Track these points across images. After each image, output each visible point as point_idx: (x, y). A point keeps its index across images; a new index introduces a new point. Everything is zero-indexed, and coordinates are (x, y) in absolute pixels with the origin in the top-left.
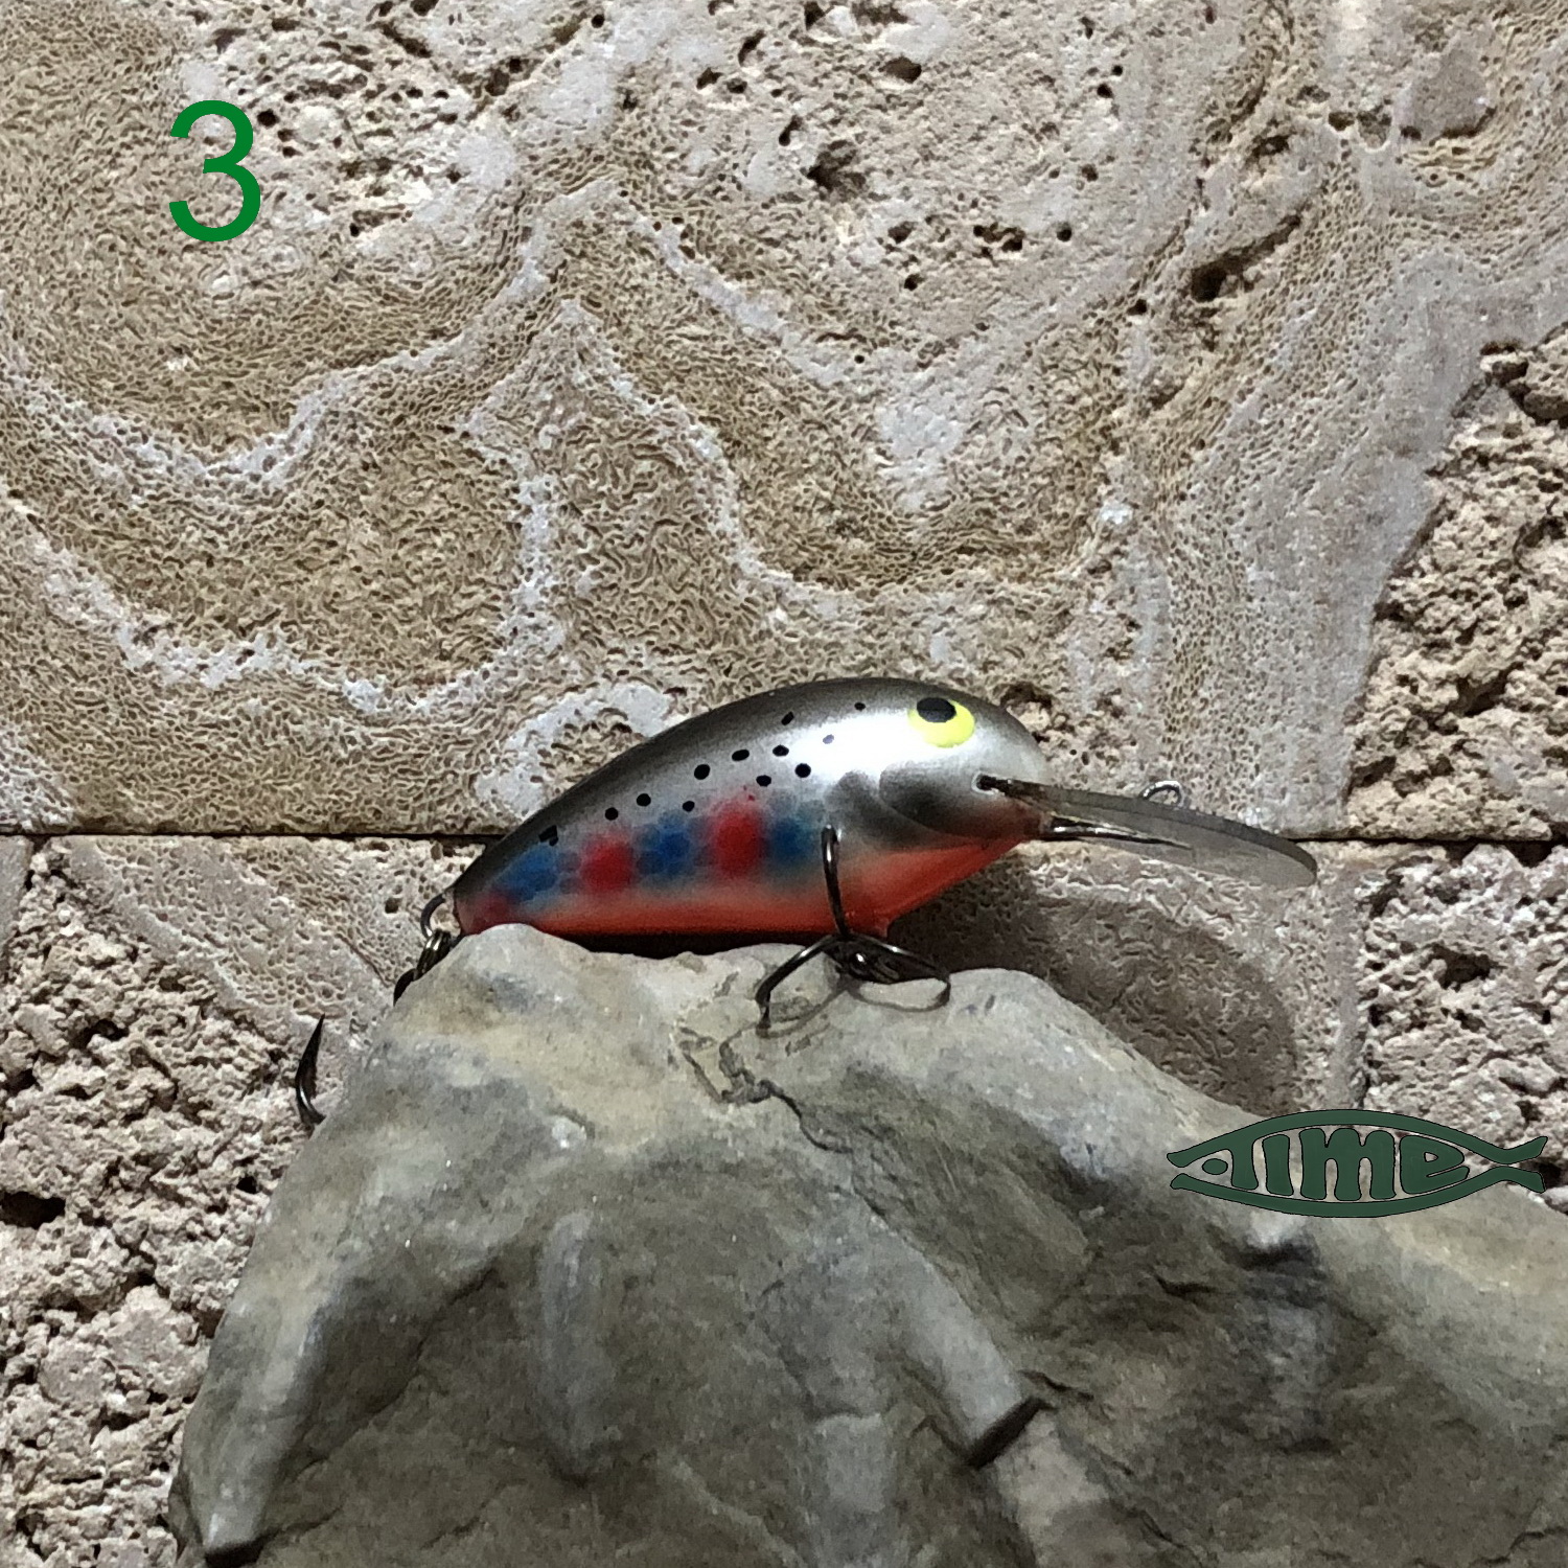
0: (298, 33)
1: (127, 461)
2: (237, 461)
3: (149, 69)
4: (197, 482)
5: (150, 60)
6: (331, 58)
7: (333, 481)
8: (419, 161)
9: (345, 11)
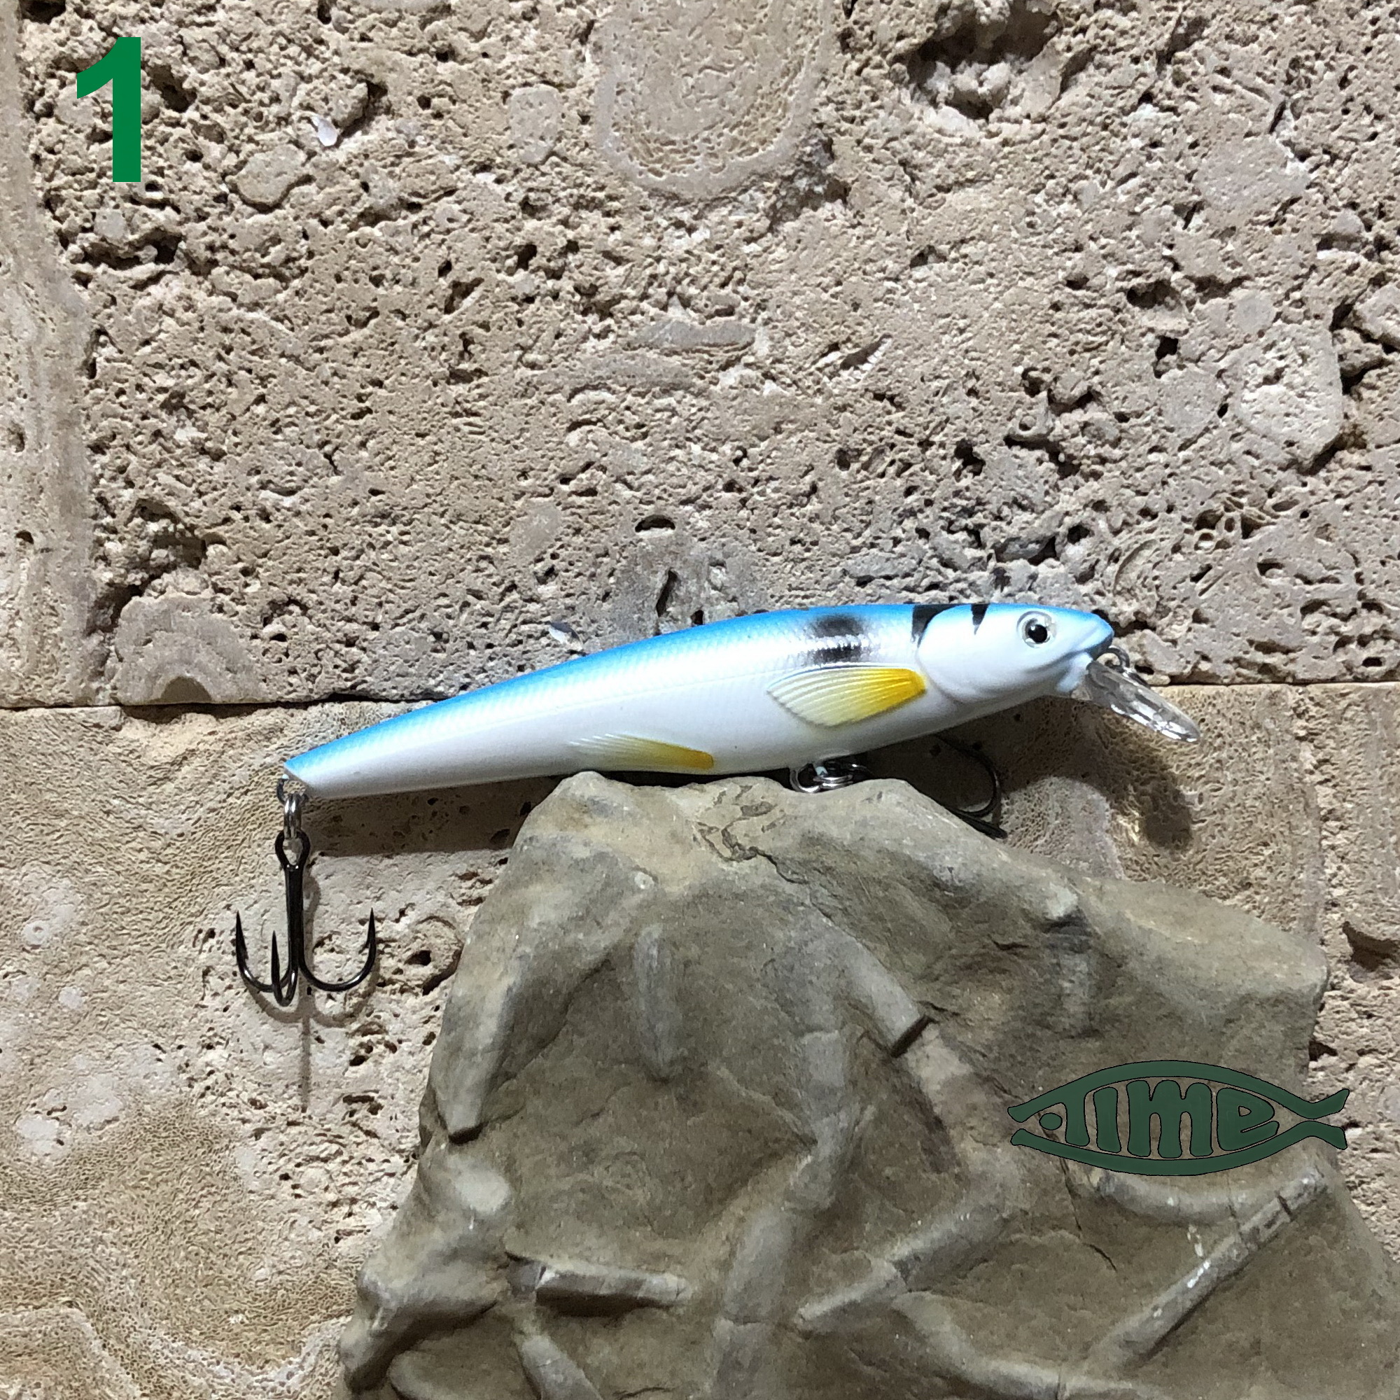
0: (302, 1129)
1: (209, 1376)
2: (272, 1375)
3: (216, 1152)
4: (249, 1387)
5: (217, 1147)
6: (322, 1142)
7: (328, 1384)
8: (372, 1200)
9: (329, 1116)
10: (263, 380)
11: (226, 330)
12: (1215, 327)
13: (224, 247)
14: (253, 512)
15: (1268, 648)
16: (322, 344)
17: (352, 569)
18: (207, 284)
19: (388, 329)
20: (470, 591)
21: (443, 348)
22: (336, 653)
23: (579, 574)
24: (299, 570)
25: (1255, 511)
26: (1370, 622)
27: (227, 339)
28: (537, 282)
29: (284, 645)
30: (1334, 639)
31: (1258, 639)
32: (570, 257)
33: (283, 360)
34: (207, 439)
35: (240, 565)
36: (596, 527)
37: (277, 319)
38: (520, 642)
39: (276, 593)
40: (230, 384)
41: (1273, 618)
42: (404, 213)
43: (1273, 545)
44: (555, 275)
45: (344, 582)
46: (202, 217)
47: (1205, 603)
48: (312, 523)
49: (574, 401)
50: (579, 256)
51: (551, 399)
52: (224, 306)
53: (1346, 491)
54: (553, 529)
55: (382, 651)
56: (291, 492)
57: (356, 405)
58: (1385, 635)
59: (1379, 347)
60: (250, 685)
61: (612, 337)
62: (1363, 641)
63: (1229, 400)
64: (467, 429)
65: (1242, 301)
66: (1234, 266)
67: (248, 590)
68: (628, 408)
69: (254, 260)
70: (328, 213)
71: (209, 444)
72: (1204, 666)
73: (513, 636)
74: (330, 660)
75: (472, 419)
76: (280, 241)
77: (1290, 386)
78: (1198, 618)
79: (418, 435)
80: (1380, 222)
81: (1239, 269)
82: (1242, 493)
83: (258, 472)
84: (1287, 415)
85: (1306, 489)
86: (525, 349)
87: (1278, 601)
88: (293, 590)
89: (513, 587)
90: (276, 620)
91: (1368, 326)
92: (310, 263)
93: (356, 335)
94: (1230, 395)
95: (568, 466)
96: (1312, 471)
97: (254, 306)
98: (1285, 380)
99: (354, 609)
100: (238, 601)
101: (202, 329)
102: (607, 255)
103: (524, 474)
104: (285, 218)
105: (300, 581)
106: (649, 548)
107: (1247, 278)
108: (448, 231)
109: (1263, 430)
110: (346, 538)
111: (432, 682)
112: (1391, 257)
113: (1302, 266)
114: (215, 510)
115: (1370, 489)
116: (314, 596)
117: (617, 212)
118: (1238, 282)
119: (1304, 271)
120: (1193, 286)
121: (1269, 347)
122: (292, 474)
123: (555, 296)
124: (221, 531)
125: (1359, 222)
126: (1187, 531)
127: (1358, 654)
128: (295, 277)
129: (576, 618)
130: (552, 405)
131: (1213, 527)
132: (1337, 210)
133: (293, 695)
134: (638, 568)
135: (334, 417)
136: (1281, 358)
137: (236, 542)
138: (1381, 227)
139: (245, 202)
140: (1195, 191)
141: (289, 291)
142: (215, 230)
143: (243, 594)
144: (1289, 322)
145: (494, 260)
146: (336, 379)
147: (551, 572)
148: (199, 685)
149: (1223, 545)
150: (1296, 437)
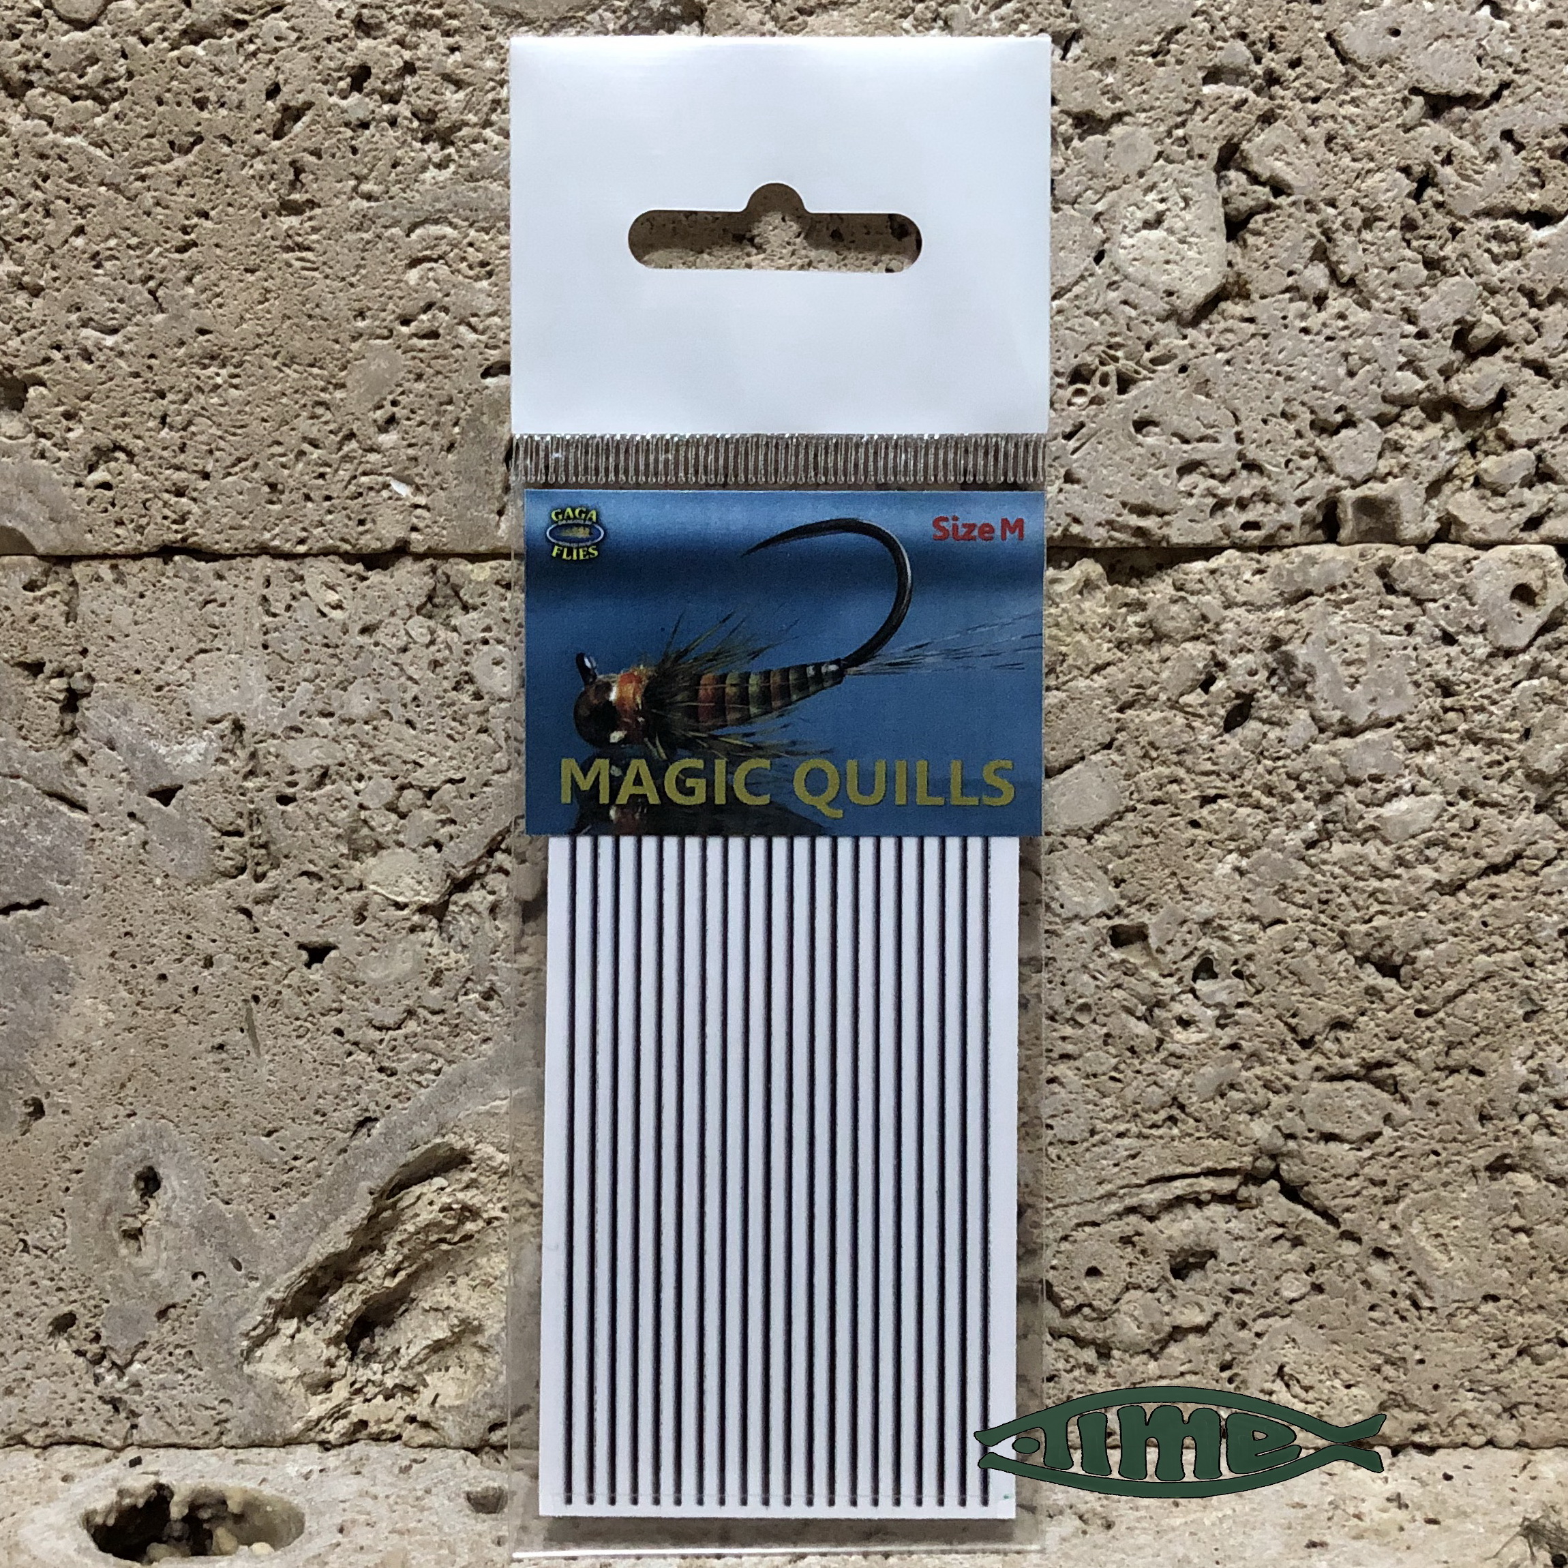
10: (82, 210)
11: (42, 156)
12: (1092, 166)
13: (39, 66)
14: (73, 352)
15: (1143, 511)
16: (143, 171)
17: (179, 414)
18: (22, 108)
19: (213, 156)
20: (305, 439)
21: (272, 178)
22: (165, 504)
23: (421, 423)
24: (124, 415)
25: (1132, 364)
26: (1248, 485)
27: (43, 166)
28: (372, 106)
29: (110, 494)
30: (1211, 501)
31: (1133, 500)
32: (408, 80)
33: (103, 189)
34: (24, 273)
35: (61, 409)
36: (438, 373)
37: (96, 145)
38: (361, 494)
39: (101, 439)
40: (48, 214)
41: (1148, 478)
42: (230, 31)
43: (1149, 401)
44: (393, 99)
45: (171, 428)
46: (15, 36)
47: (1076, 463)
48: (137, 364)
49: (414, 236)
50: (417, 78)
51: (388, 233)
52: (38, 131)
53: (1228, 345)
54: (392, 375)
55: (213, 502)
56: (114, 331)
57: (179, 238)
58: (1266, 498)
59: (1267, 189)
60: (75, 536)
61: (452, 167)
62: (1242, 504)
63: (1107, 246)
64: (298, 264)
65: (1122, 139)
66: (1113, 102)
67: (71, 435)
68: (471, 245)
69: (70, 81)
70: (147, 29)
71: (26, 279)
72: (1075, 529)
73: (352, 488)
74: (158, 510)
75: (304, 254)
76: (97, 61)
77: (1171, 231)
78: (1069, 478)
79: (247, 270)
80: (1271, 55)
81: (1119, 104)
82: (1118, 346)
83: (79, 309)
84: (1167, 262)
85: (1186, 342)
86: (360, 179)
87: (1154, 460)
88: (118, 435)
89: (351, 436)
90: (102, 467)
91: (1255, 167)
92: (129, 84)
93: (179, 162)
94: (1108, 239)
95: (408, 306)
96: (1194, 323)
97: (72, 130)
98: (1165, 225)
99: (182, 457)
100: (63, 445)
101: (17, 155)
102: (447, 78)
103: (361, 314)
104: (102, 36)
105: (126, 426)
106: (497, 395)
107: (1128, 113)
108: (276, 51)
109: (1140, 277)
110: (171, 380)
111: (267, 536)
112: (1281, 92)
113: (1186, 101)
114: (34, 350)
115: (1252, 342)
116: (140, 442)
117: (457, 31)
118: (1118, 117)
119: (1189, 106)
120: (1070, 121)
121: (1151, 188)
122: (113, 311)
123: (393, 122)
124: (41, 371)
125: (1248, 54)
126: (1060, 386)
127: (1233, 517)
128: (114, 100)
129: (419, 470)
130: (390, 240)
131: (1088, 382)
132: (1225, 40)
133: (120, 547)
134: (485, 419)
135: (157, 250)
136: (1162, 200)
137: (58, 383)
138: (1272, 60)
139: (60, 18)
140: (1074, 18)
141: (110, 114)
142: (29, 48)
143: (65, 440)
144: (1171, 162)
145: (325, 82)
146: (159, 209)
147: (392, 420)
148: (22, 535)
149: (1096, 401)
150: (1176, 286)
